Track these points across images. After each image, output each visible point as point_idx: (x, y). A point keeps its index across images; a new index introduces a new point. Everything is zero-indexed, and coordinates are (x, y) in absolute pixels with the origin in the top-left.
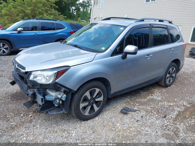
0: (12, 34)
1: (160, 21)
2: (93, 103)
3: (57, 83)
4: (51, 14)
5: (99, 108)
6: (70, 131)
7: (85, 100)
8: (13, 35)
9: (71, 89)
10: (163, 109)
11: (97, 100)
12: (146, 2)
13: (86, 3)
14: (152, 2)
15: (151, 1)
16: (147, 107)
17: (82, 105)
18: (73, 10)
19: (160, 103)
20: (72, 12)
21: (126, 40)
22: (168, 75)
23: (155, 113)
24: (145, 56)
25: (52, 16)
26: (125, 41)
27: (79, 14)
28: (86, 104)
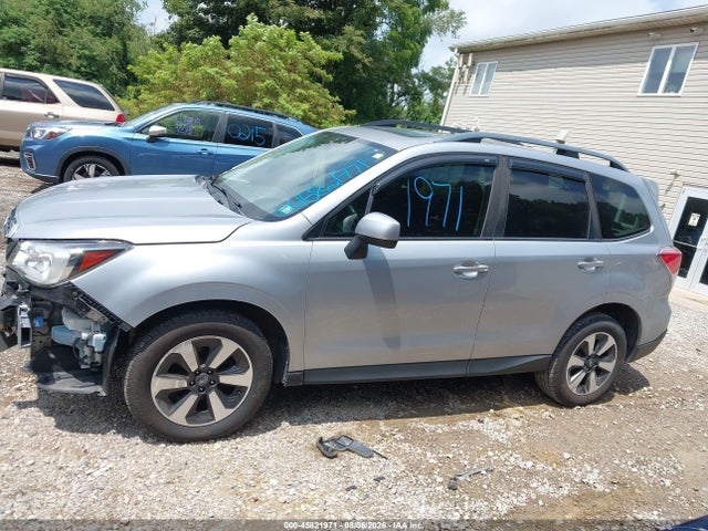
0: (129, 142)
1: (561, 152)
2: (206, 388)
3: (73, 288)
4: (303, 99)
5: (231, 411)
6: (100, 461)
7: (177, 367)
8: (134, 144)
9: (119, 319)
10: (484, 472)
11: (225, 379)
12: (646, 90)
13: (443, 76)
14: (667, 94)
15: (665, 91)
16: (429, 454)
17: (159, 384)
18: (396, 96)
19: (490, 454)
20: (392, 100)
21: (376, 196)
22: (575, 361)
23: (440, 479)
24: (453, 265)
25: (306, 106)
26: (371, 198)
27: (418, 113)
28: (178, 383)
